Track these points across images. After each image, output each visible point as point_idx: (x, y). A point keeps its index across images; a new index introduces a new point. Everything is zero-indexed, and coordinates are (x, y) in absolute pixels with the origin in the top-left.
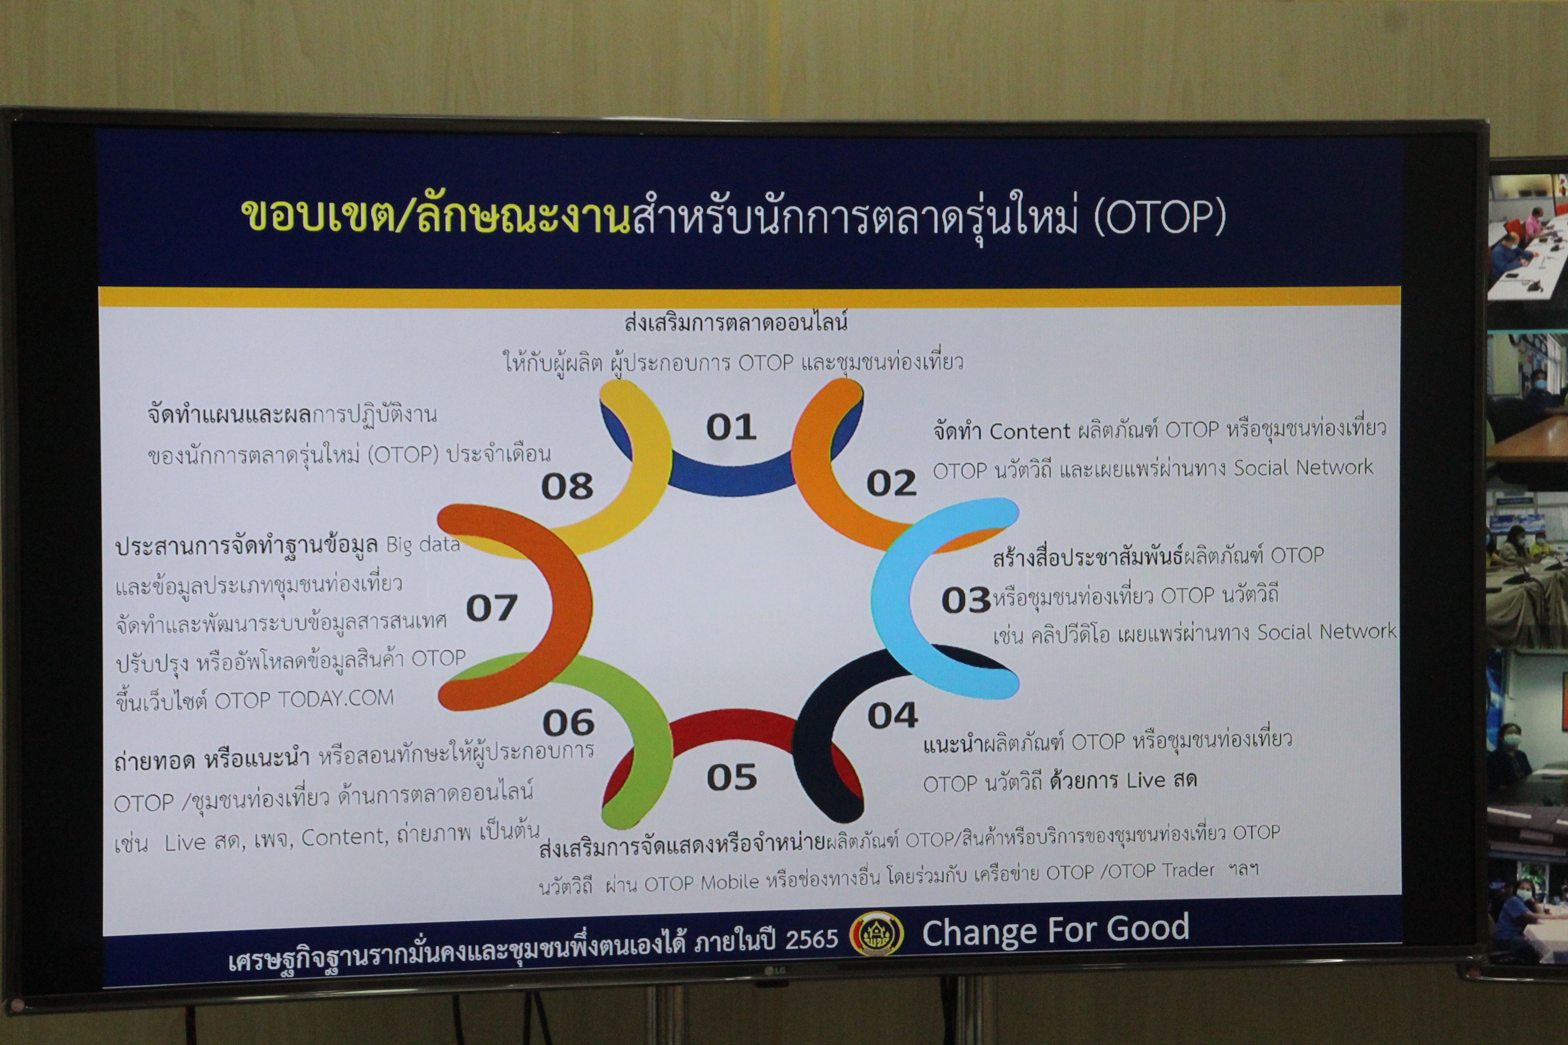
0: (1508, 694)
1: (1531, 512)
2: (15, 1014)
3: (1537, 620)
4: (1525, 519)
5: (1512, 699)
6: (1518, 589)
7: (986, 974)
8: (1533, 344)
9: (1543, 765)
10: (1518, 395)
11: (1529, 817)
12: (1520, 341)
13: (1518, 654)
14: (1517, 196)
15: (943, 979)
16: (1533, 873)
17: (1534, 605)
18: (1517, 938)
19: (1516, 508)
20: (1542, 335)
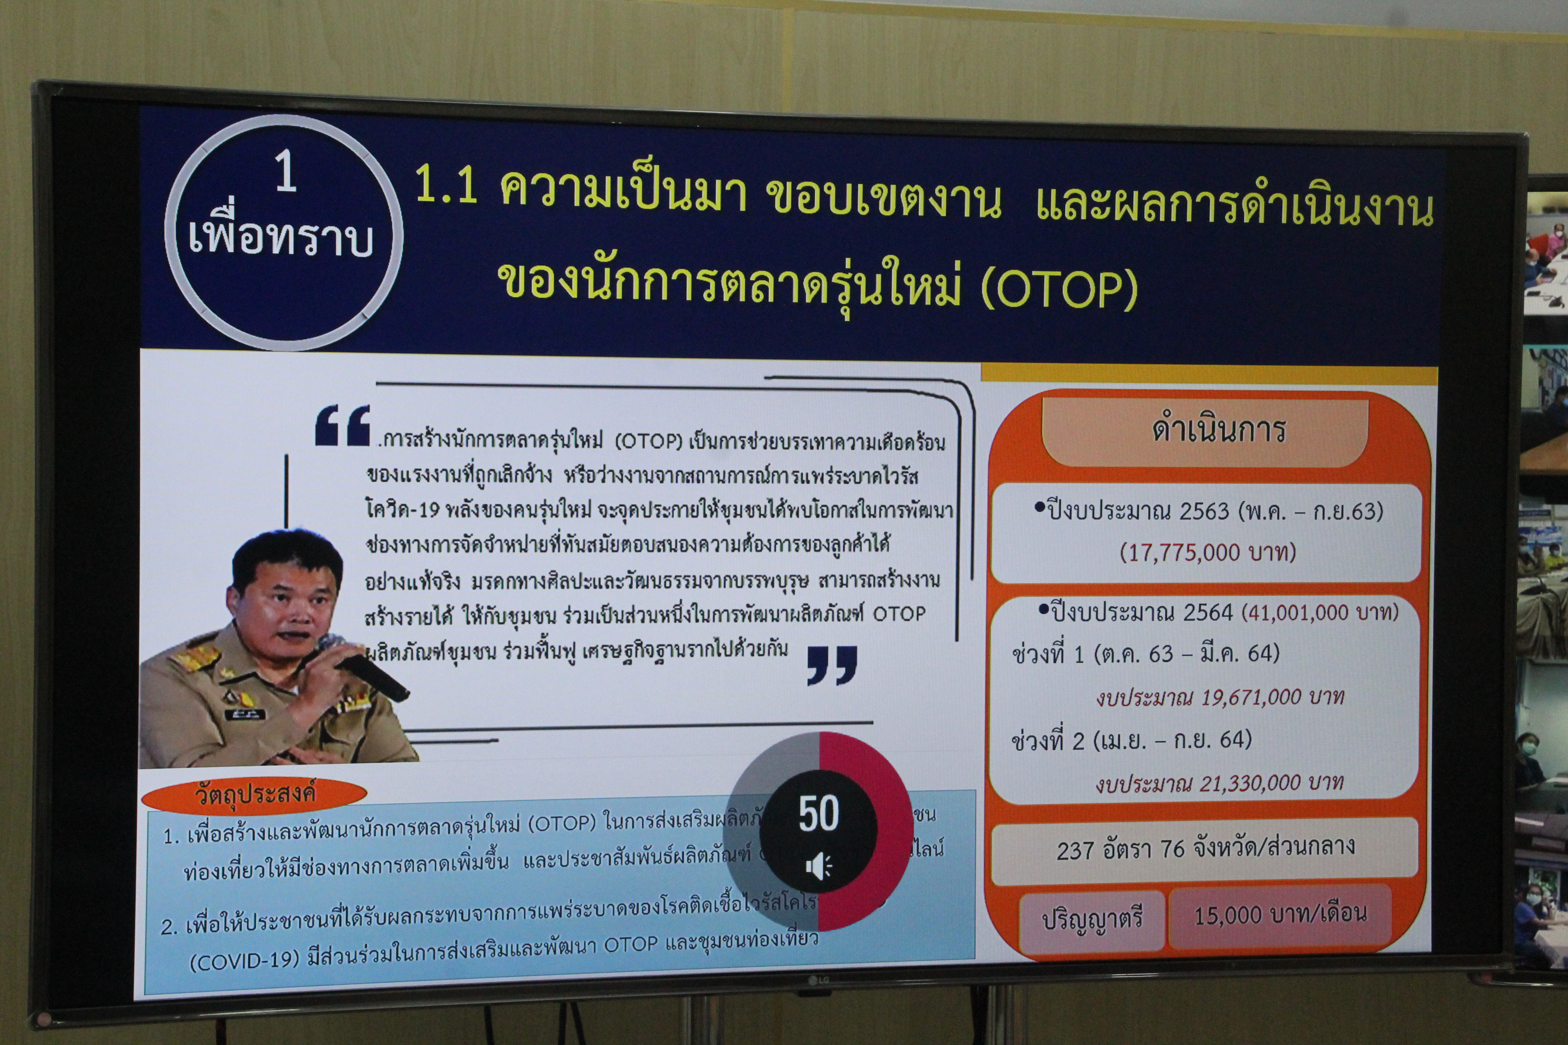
0: (1523, 703)
1: (1549, 524)
2: (42, 1028)
3: (1552, 630)
4: (1542, 531)
5: (1526, 708)
6: (1534, 600)
7: (1018, 983)
8: (1554, 360)
9: (1556, 773)
10: (1538, 408)
11: (1541, 824)
12: (1540, 357)
13: (1534, 664)
14: (1541, 212)
15: (973, 988)
16: (1545, 879)
17: (1550, 616)
18: (1528, 943)
19: (1536, 520)
20: (1563, 351)
